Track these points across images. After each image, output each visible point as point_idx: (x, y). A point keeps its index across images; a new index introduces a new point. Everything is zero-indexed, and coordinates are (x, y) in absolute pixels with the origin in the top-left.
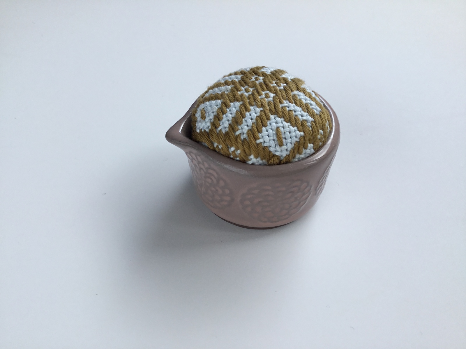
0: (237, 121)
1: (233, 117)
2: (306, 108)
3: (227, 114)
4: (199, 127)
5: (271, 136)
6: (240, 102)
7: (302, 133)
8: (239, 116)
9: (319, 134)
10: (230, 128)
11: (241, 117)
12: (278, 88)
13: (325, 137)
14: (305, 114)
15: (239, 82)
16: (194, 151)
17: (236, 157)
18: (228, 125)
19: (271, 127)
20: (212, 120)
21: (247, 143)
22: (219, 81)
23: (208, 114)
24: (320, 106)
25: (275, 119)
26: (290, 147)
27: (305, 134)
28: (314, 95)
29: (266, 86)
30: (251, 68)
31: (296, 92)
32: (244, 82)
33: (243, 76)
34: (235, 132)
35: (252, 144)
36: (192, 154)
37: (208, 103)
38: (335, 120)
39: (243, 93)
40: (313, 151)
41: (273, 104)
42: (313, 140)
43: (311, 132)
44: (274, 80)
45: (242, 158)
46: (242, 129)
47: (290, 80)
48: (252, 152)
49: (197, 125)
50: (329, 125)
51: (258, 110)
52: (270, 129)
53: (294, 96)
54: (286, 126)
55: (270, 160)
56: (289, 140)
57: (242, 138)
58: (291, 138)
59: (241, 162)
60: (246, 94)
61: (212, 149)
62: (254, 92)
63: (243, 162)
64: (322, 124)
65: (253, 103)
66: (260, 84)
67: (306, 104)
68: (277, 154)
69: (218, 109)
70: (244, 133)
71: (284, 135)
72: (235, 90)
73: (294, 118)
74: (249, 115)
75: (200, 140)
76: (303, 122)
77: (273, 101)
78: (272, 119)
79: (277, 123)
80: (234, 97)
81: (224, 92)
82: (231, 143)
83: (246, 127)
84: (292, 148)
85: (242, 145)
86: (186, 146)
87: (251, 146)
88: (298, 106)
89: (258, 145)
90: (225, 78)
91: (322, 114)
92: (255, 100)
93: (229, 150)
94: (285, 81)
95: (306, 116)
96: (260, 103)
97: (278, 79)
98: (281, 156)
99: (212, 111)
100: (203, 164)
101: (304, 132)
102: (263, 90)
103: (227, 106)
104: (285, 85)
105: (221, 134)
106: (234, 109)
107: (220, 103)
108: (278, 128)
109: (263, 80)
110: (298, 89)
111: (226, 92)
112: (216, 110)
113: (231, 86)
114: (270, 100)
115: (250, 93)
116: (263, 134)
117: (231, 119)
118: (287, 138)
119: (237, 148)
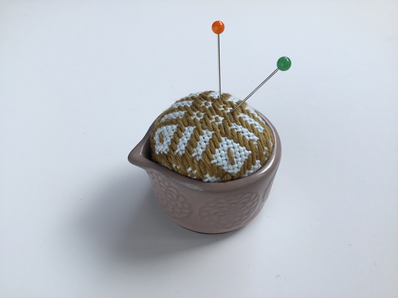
0: (192, 144)
1: (188, 141)
2: (252, 129)
3: (183, 138)
4: (158, 150)
5: (223, 157)
6: (193, 126)
7: (250, 152)
8: (194, 140)
9: (264, 151)
10: (186, 151)
11: (196, 140)
12: (226, 112)
13: (269, 152)
14: (251, 134)
15: (191, 107)
16: (155, 171)
17: (193, 176)
18: (185, 148)
19: (223, 148)
20: (170, 144)
21: (203, 164)
22: (172, 105)
23: (165, 138)
24: (263, 126)
25: (226, 141)
26: (241, 164)
27: (253, 152)
28: (256, 116)
29: (215, 110)
30: (200, 93)
31: (242, 115)
32: (195, 107)
33: (194, 102)
34: (191, 154)
35: (207, 165)
36: (153, 174)
37: (164, 128)
38: (276, 136)
39: (195, 118)
40: (260, 166)
41: (223, 127)
42: (260, 157)
43: (258, 150)
44: (222, 105)
45: (199, 177)
46: (197, 151)
47: (235, 103)
48: (207, 172)
49: (156, 147)
50: (272, 141)
51: (210, 133)
52: (222, 150)
53: (240, 118)
54: (236, 147)
55: (223, 177)
56: (240, 159)
57: (198, 159)
58: (240, 157)
59: (198, 180)
60: (199, 119)
61: (171, 169)
62: (205, 116)
63: (200, 180)
64: (266, 141)
65: (205, 127)
66: (210, 108)
67: (251, 125)
68: (229, 171)
69: (174, 133)
70: (200, 155)
71: (235, 155)
72: (189, 115)
73: (242, 139)
74: (202, 138)
75: (159, 161)
76: (250, 142)
77: (223, 124)
78: (222, 141)
79: (227, 144)
80: (188, 122)
81: (178, 117)
82: (188, 164)
83: (200, 149)
84: (242, 166)
85: (198, 166)
86: (148, 167)
87: (206, 167)
88: (245, 128)
89: (212, 165)
90: (177, 103)
91: (265, 132)
92: (207, 124)
93: (187, 170)
94: (231, 104)
95: (253, 136)
96: (212, 126)
97: (225, 103)
98: (233, 173)
99: (169, 135)
100: (164, 183)
101: (251, 150)
102: (213, 115)
103: (182, 131)
104: (231, 108)
105: (179, 156)
106: (189, 133)
107: (176, 128)
108: (229, 149)
109: (212, 104)
110: (243, 112)
111: (180, 118)
112: (173, 135)
113: (184, 111)
114: (220, 123)
115: (202, 117)
116: (216, 155)
117: (187, 143)
118: (237, 157)
119: (194, 169)
